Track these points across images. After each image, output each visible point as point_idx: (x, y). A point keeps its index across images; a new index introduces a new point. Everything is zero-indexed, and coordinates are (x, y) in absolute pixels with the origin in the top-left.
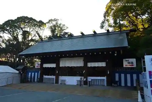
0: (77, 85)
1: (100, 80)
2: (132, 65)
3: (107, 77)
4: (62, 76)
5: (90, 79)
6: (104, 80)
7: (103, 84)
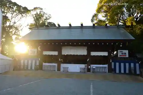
0: (81, 72)
1: (103, 67)
2: (125, 56)
3: (108, 65)
4: (64, 64)
5: (94, 66)
6: (106, 67)
7: (105, 71)
